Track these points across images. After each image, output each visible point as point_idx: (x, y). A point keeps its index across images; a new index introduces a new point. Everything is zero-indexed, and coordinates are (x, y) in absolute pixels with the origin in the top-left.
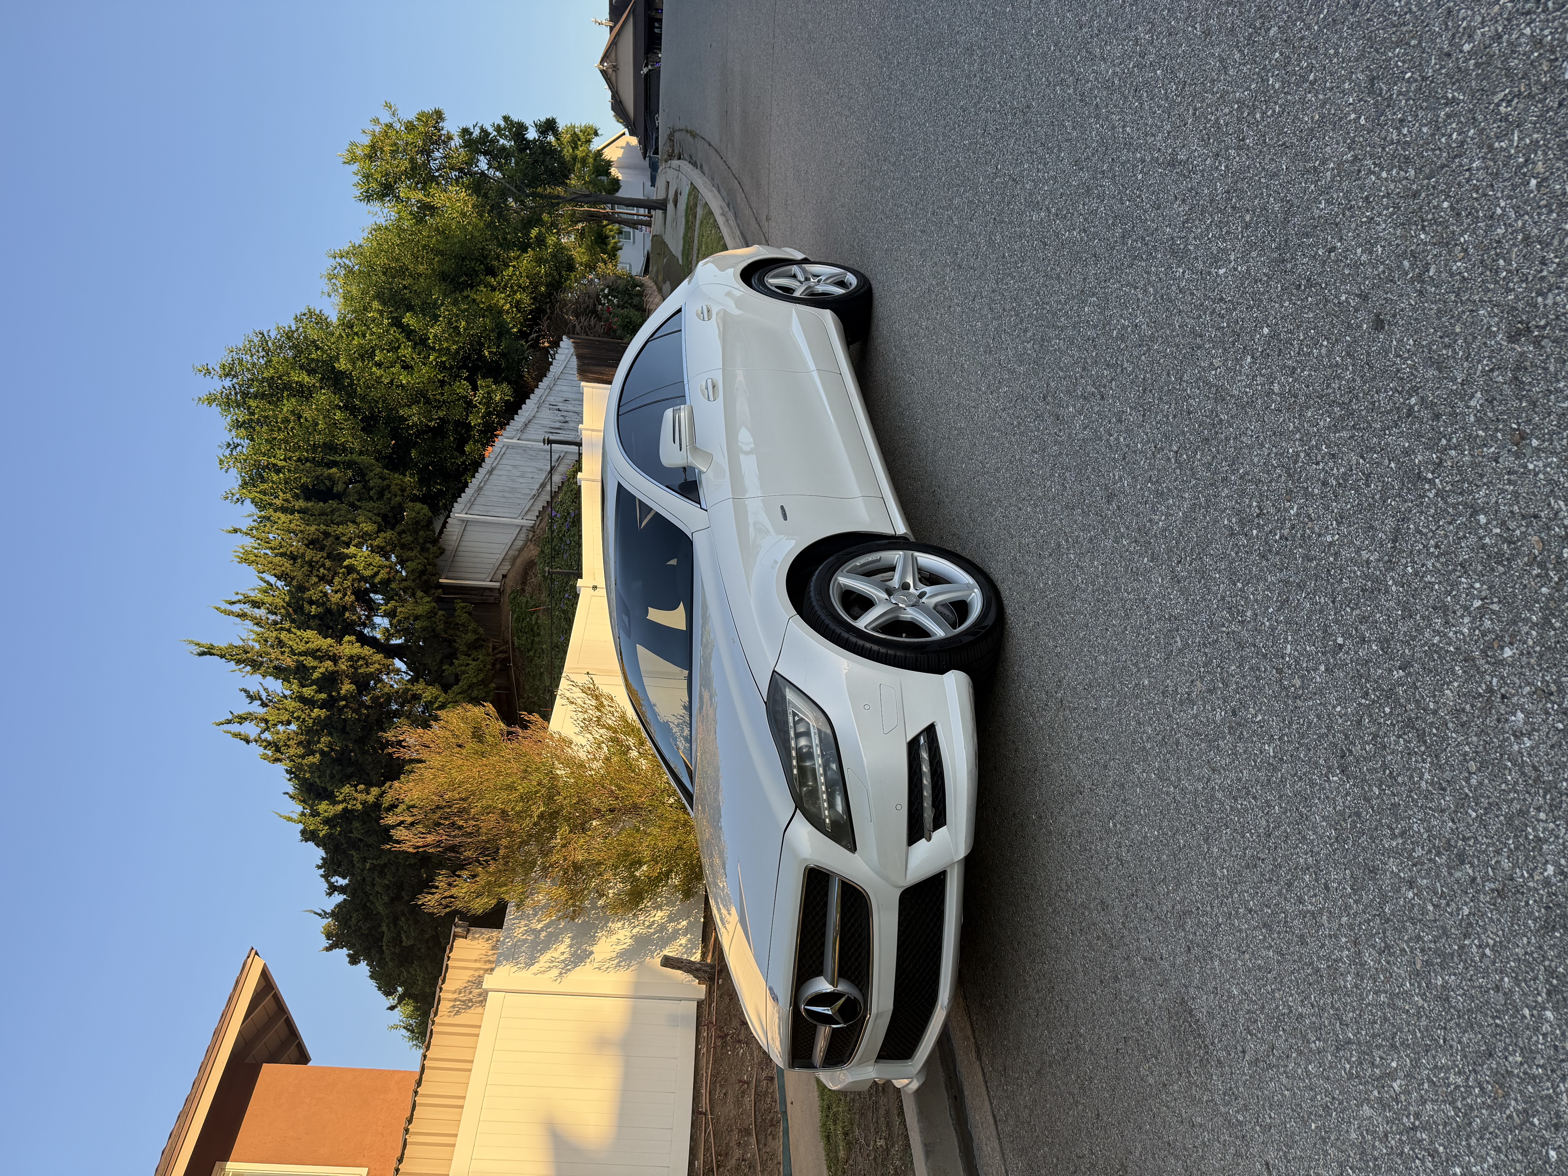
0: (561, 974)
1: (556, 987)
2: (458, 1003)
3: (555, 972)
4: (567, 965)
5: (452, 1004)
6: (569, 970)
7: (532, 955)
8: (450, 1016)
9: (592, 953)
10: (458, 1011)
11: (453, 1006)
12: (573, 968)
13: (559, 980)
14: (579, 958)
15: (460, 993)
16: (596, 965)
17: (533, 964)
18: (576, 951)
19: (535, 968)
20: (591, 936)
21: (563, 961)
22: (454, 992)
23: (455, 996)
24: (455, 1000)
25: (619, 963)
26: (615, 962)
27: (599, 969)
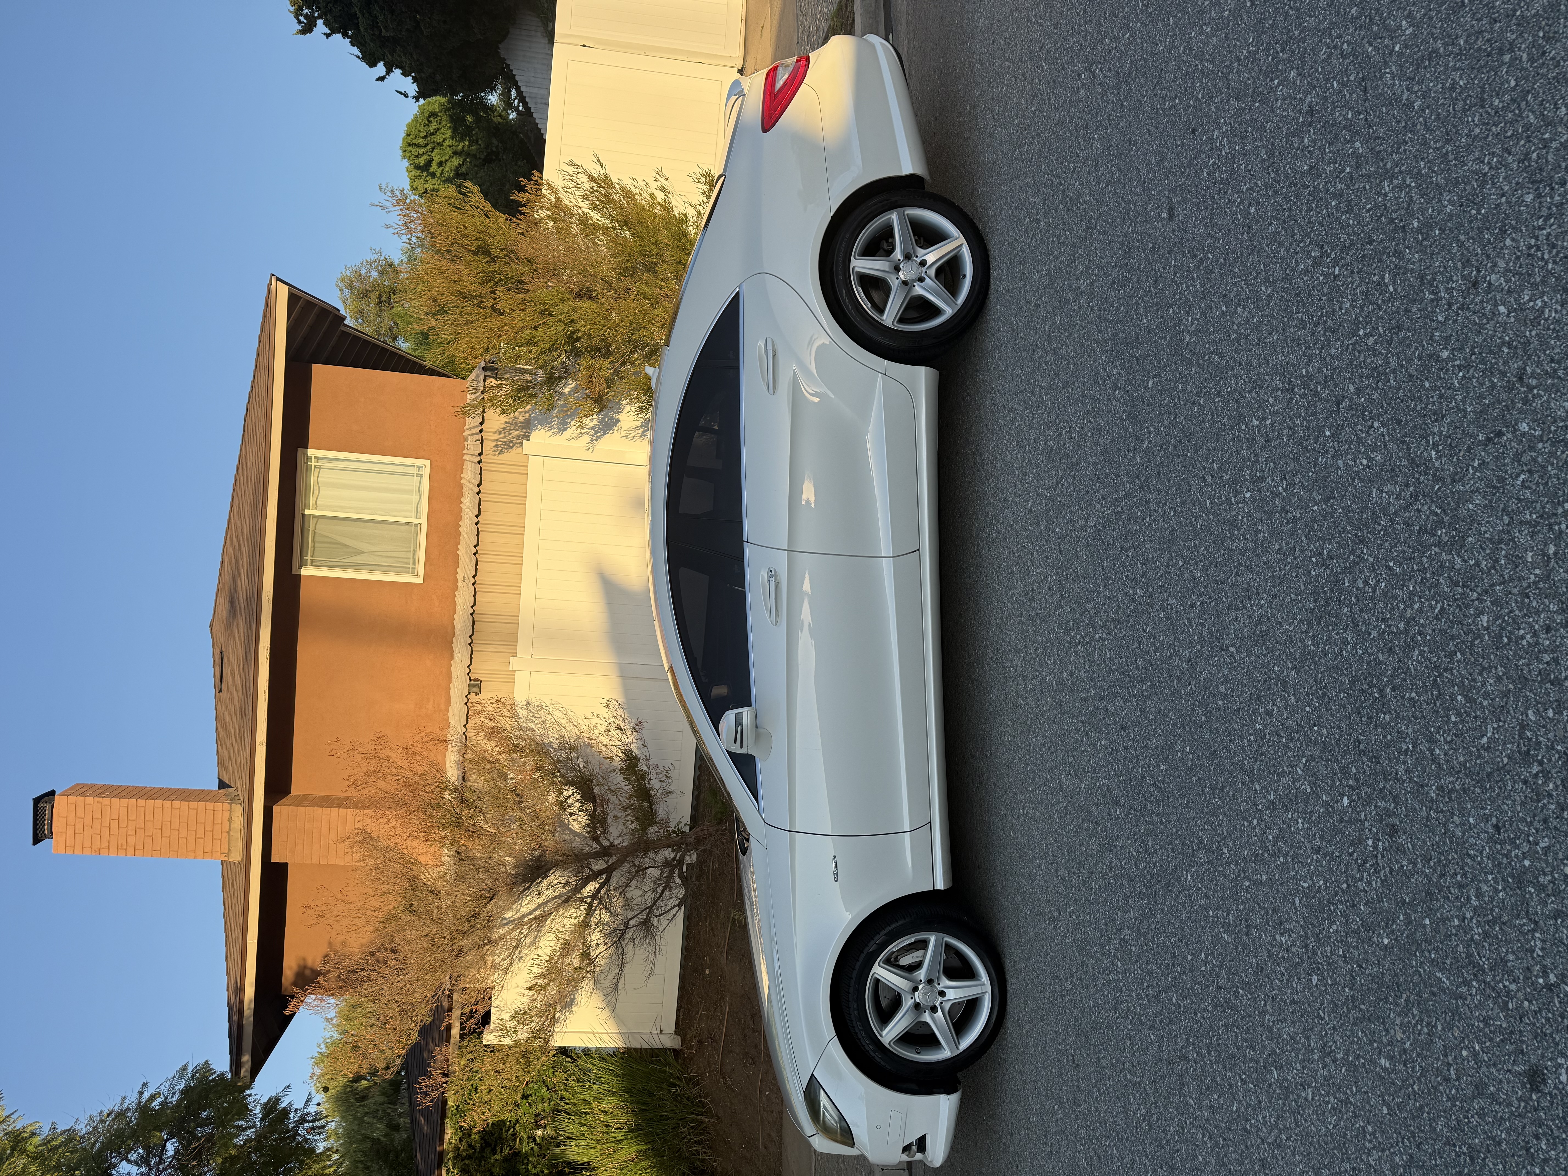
0: (592, 440)
1: (588, 455)
2: (500, 443)
3: (586, 438)
4: (596, 432)
5: (494, 443)
6: (599, 437)
7: (564, 420)
8: (495, 455)
9: (618, 421)
10: (501, 451)
11: (496, 446)
12: (603, 435)
13: (591, 450)
14: (608, 426)
15: (500, 433)
16: (623, 434)
17: (565, 430)
18: (603, 419)
19: (569, 433)
20: (617, 404)
21: (593, 428)
22: (495, 432)
23: (496, 436)
24: (497, 440)
25: (643, 432)
26: (640, 431)
27: (626, 437)
